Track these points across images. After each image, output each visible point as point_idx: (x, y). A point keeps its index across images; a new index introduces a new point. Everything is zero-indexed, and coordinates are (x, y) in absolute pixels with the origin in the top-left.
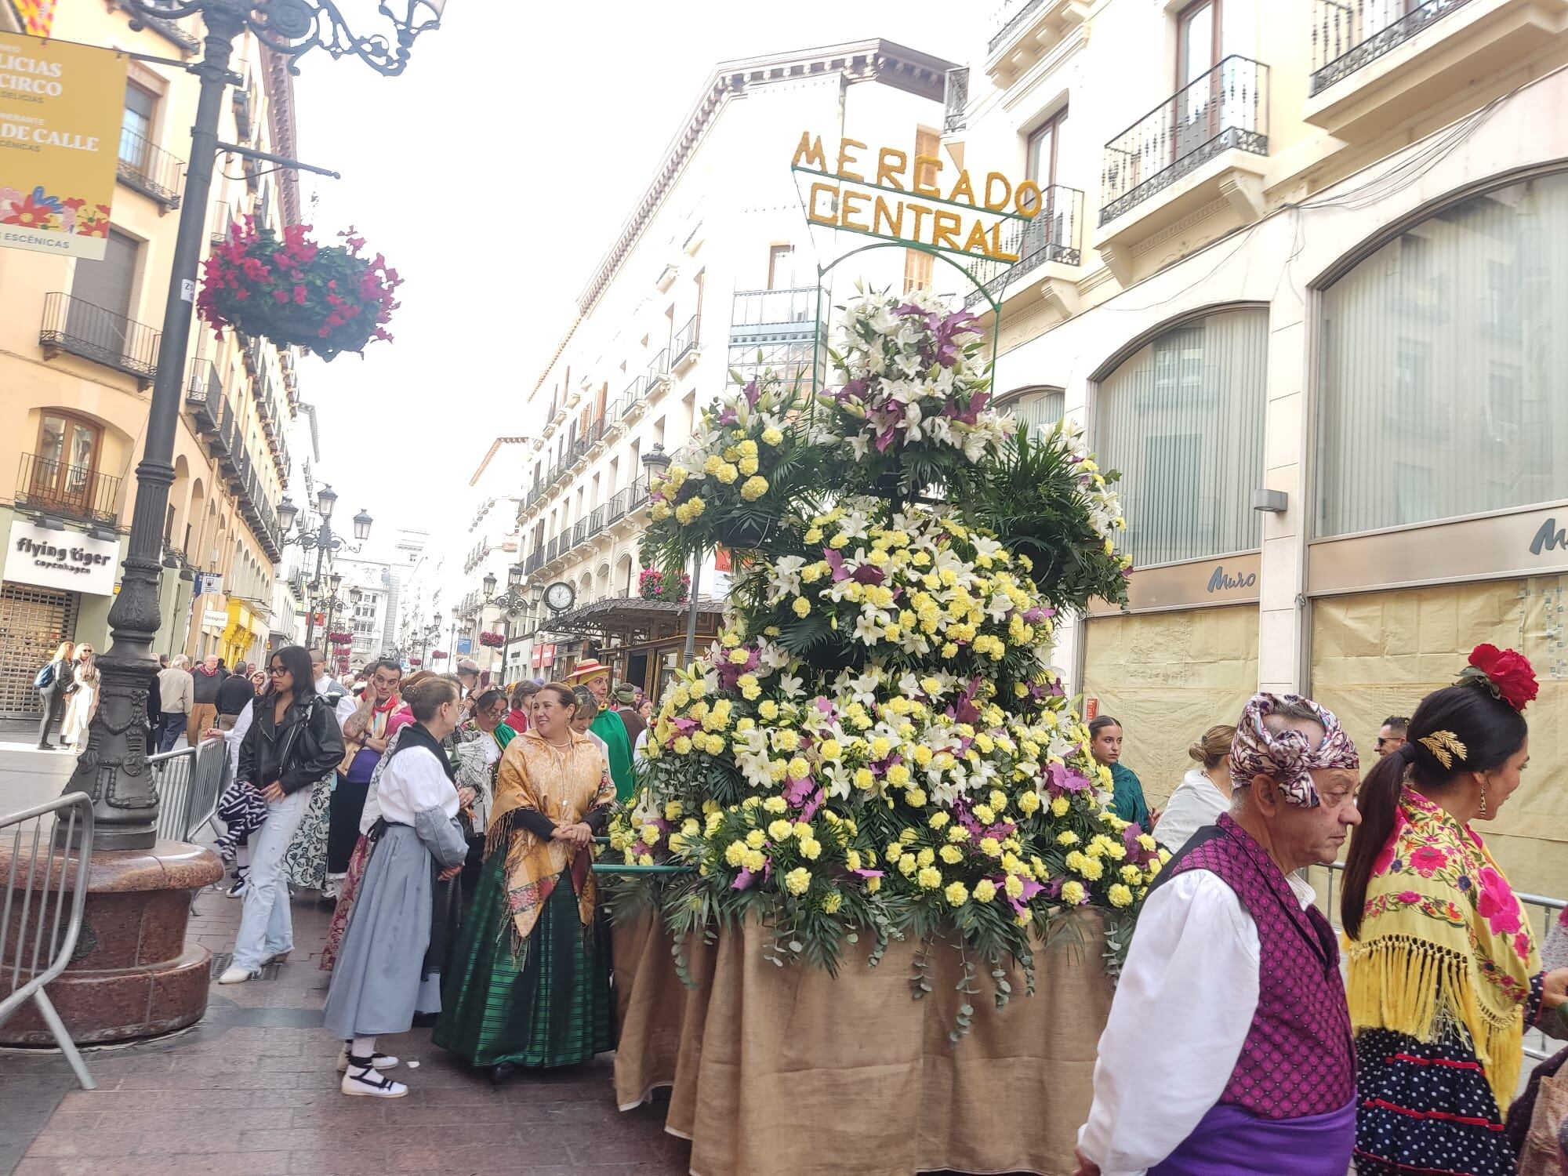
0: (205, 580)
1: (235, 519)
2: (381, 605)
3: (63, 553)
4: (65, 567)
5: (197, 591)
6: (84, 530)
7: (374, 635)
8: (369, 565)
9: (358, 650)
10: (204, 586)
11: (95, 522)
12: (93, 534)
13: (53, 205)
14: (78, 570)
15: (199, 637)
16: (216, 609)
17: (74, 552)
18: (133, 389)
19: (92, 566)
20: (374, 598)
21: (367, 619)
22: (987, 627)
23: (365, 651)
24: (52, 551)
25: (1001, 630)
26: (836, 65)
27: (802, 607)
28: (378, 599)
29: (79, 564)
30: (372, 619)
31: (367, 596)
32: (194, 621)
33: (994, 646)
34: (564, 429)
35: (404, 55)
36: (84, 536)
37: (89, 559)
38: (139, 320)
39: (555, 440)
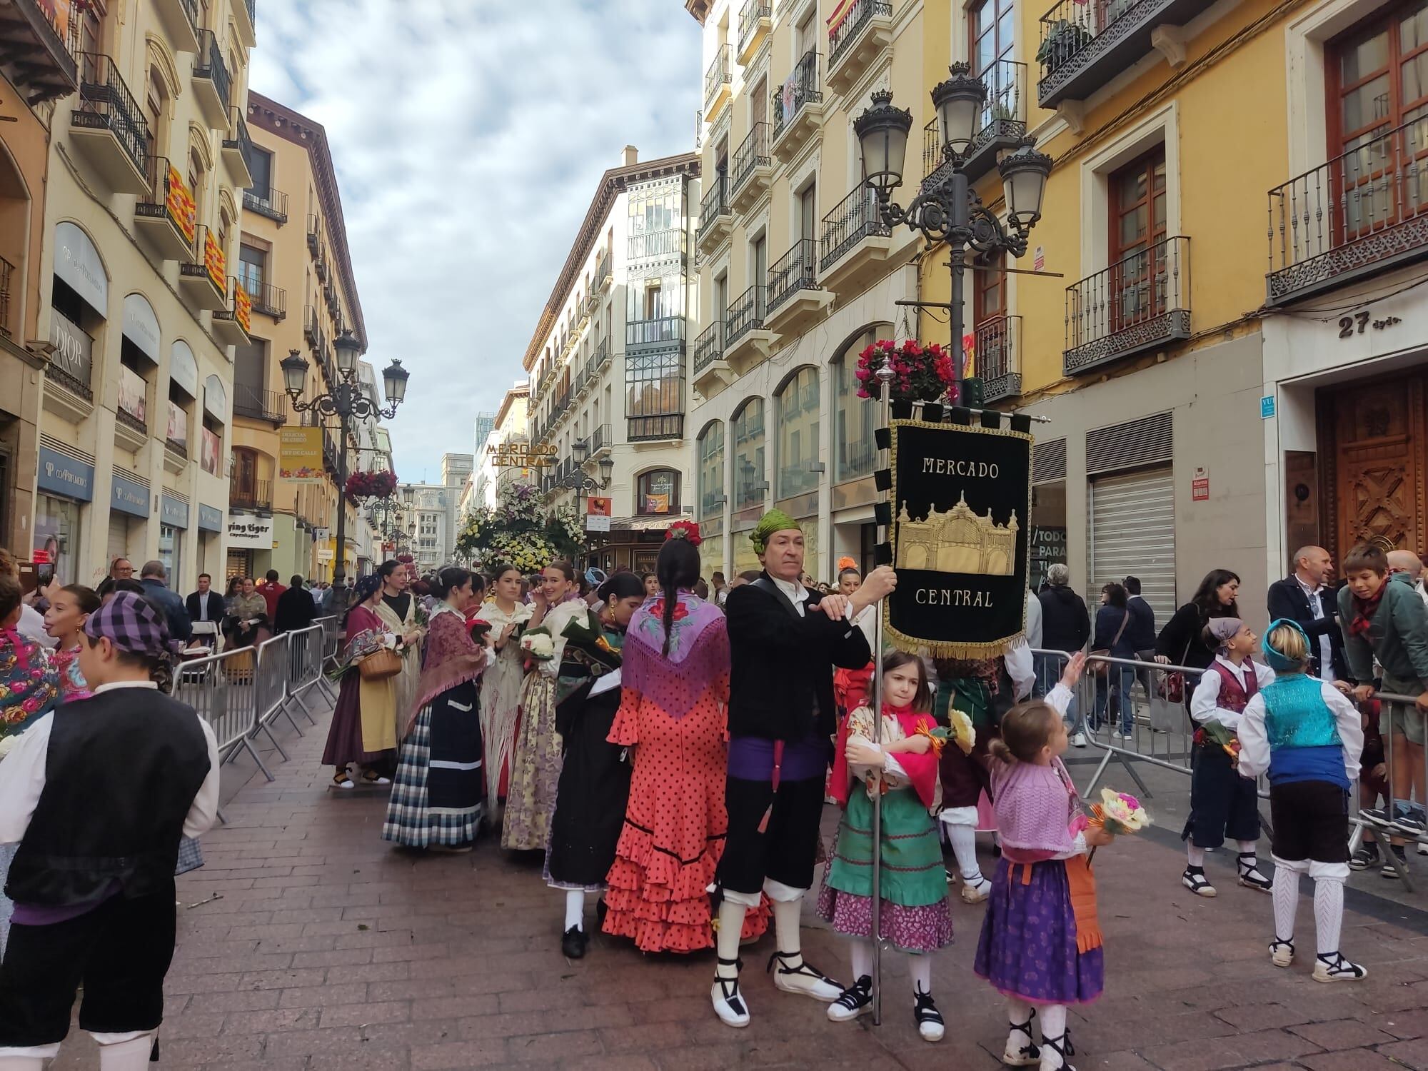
0: (318, 531)
1: (330, 486)
2: (440, 524)
3: (244, 528)
4: (246, 535)
5: (315, 539)
6: (253, 513)
7: (438, 549)
8: (429, 491)
9: (426, 562)
10: (318, 535)
11: (258, 508)
12: (259, 516)
13: (308, 471)
14: (252, 536)
15: (317, 566)
16: (324, 548)
17: (250, 527)
18: (271, 429)
19: (260, 533)
20: (435, 518)
21: (431, 536)
22: (537, 563)
23: (431, 562)
24: (238, 527)
25: (540, 563)
26: (680, 169)
27: (490, 562)
28: (438, 519)
29: (253, 533)
30: (434, 536)
31: (429, 517)
32: (314, 559)
33: (539, 567)
34: (549, 395)
35: (394, 412)
36: (254, 516)
37: (258, 529)
38: (271, 389)
39: (545, 401)
